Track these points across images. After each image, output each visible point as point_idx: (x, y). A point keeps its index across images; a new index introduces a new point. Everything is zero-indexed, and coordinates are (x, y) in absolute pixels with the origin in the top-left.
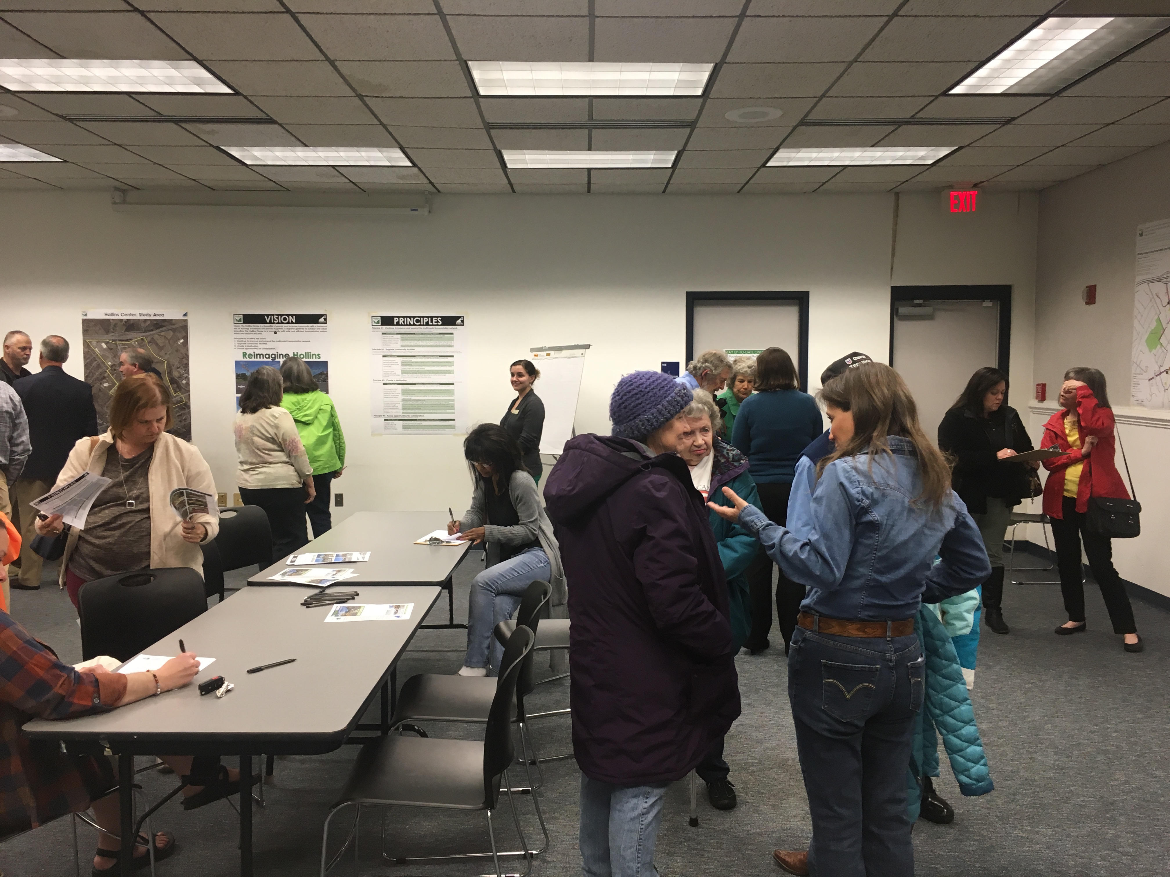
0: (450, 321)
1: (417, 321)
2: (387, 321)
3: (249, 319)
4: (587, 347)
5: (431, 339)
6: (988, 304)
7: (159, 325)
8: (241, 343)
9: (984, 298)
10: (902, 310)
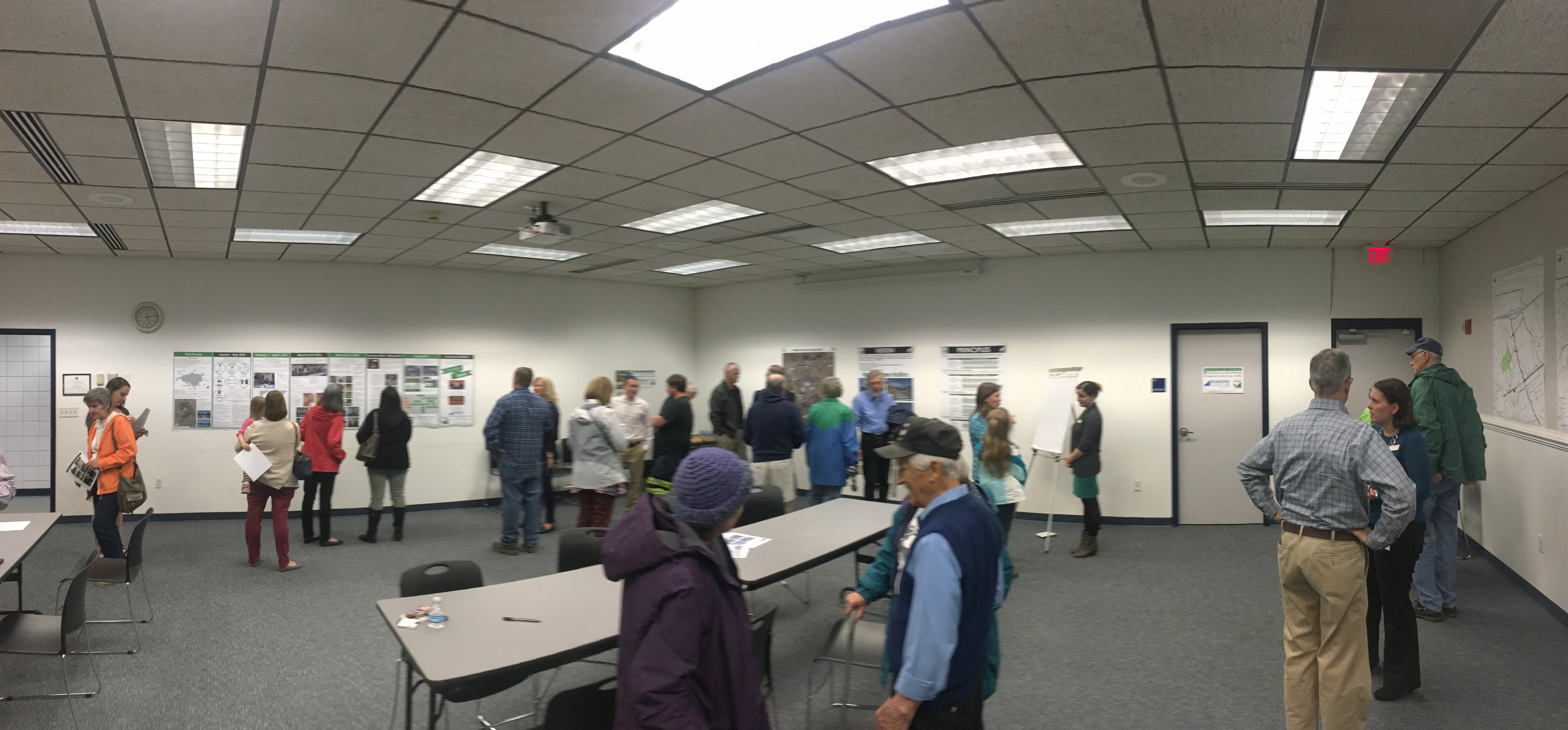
0: (996, 349)
1: (974, 350)
2: (952, 350)
3: (869, 351)
4: (1079, 369)
5: (982, 363)
6: (1405, 332)
7: (820, 355)
8: (862, 366)
9: (1402, 328)
10: (1341, 337)
